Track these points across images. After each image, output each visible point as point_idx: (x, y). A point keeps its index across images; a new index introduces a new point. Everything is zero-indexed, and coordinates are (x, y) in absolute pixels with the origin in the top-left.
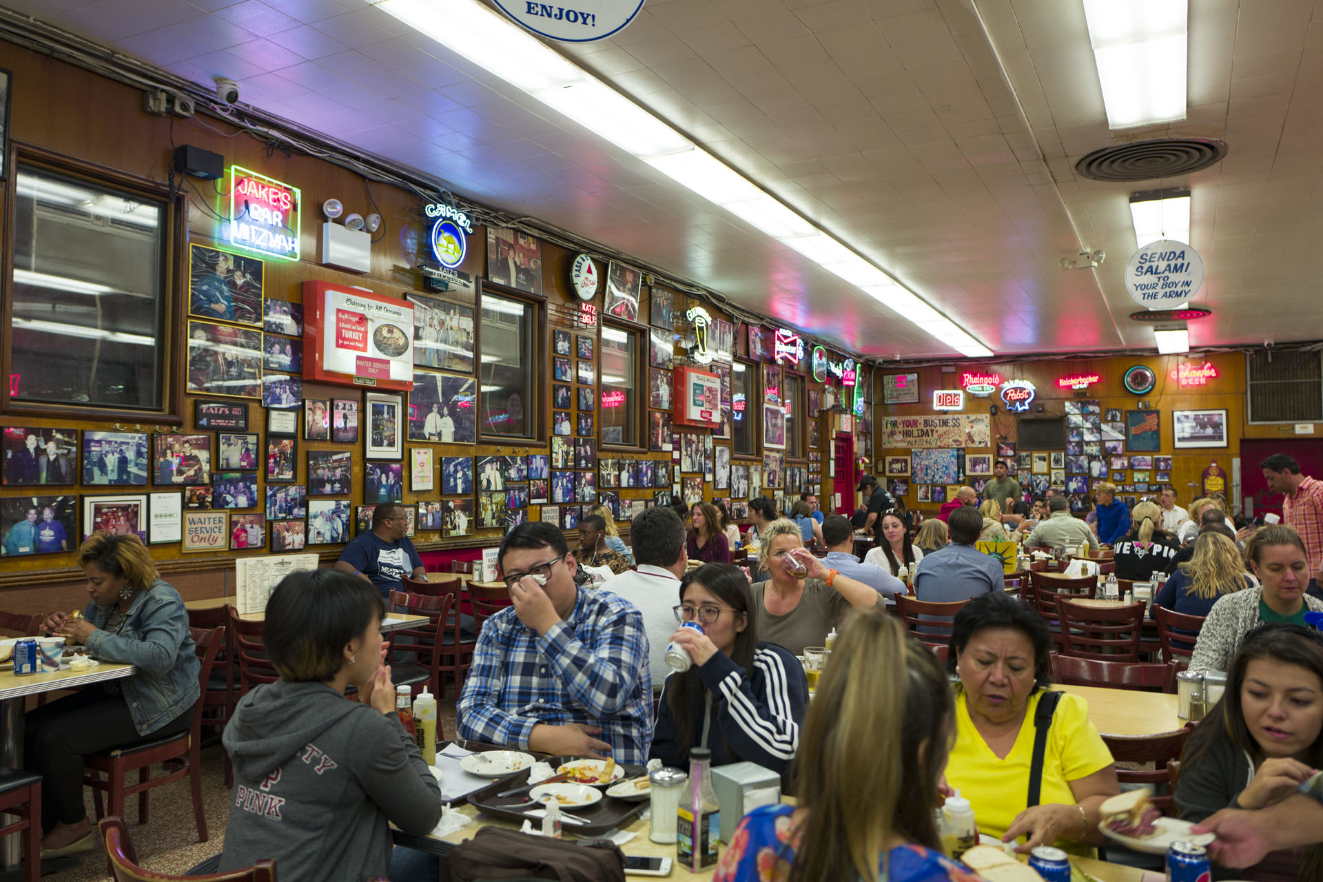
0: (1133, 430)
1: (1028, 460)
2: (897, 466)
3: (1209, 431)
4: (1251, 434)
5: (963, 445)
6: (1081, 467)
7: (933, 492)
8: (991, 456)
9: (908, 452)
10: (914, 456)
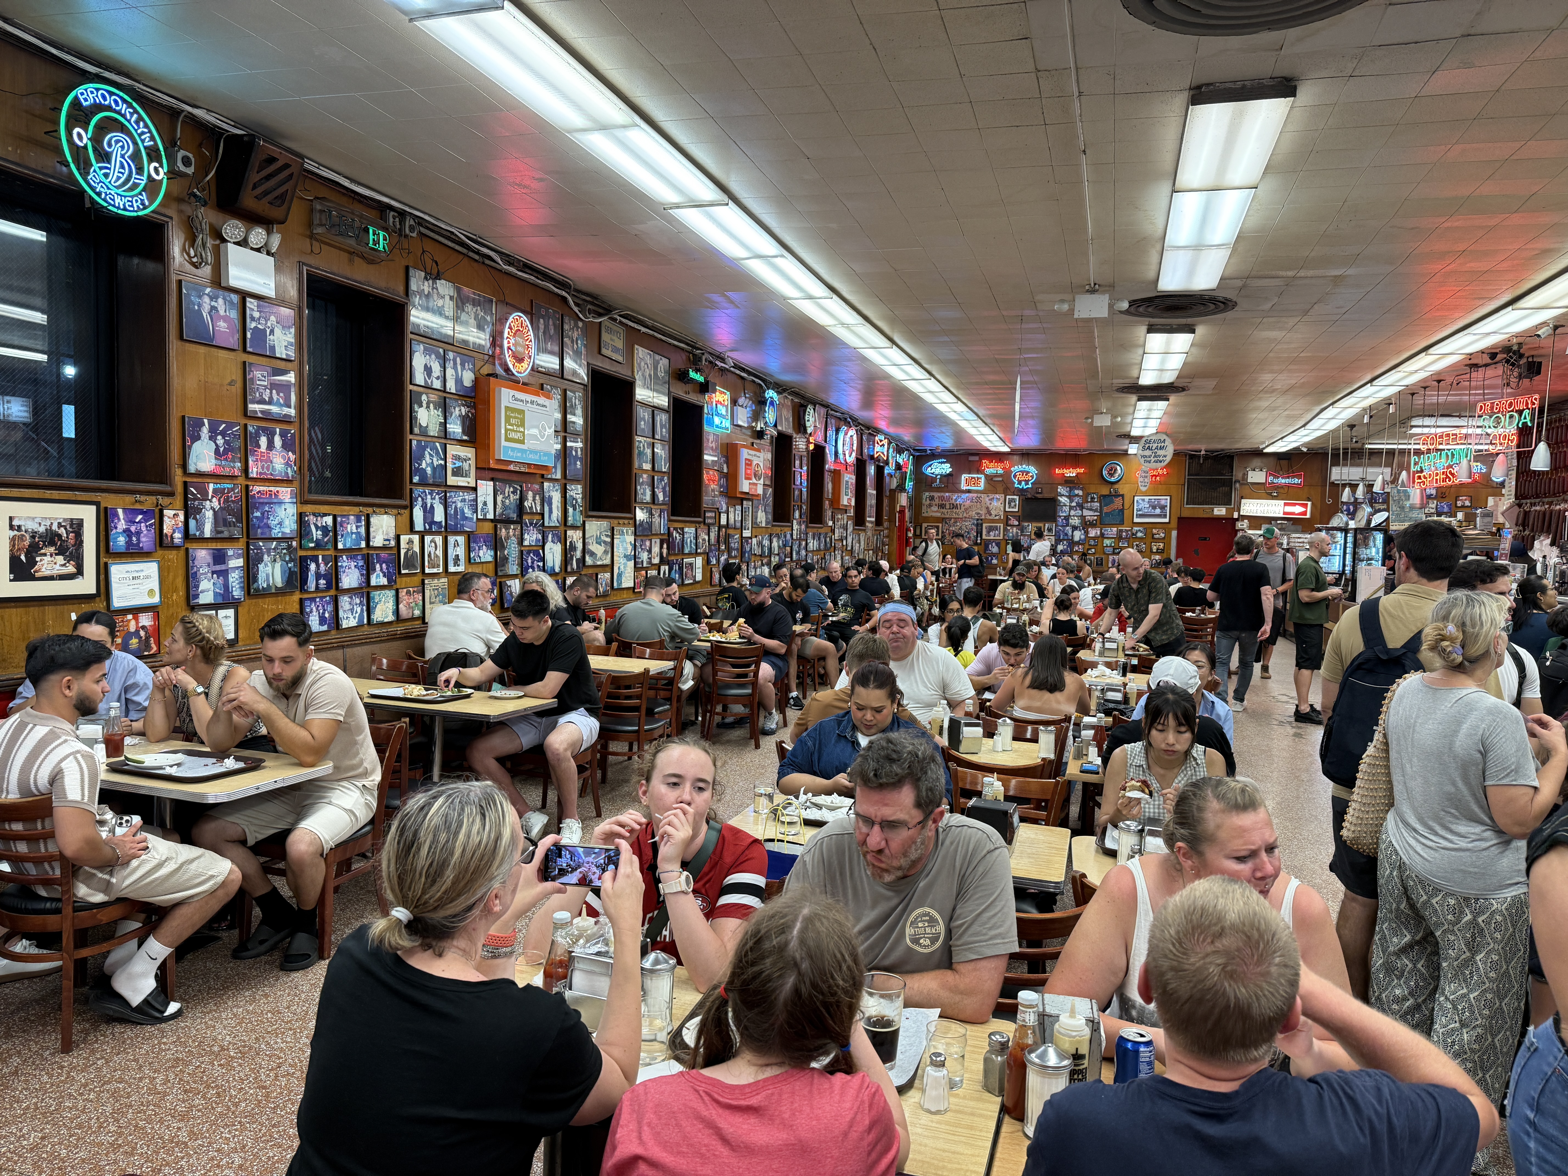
0: (1105, 509)
3: (1158, 511)
4: (1186, 514)
5: (983, 517)
6: (1066, 534)
8: (1002, 525)
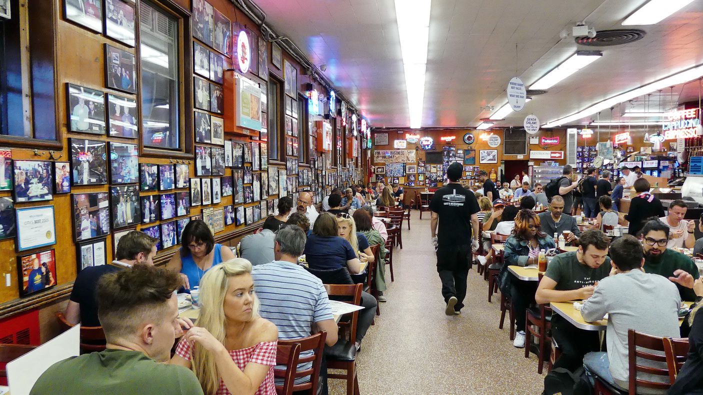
0: (466, 157)
1: (429, 167)
2: (380, 170)
3: (491, 157)
4: (505, 159)
5: (405, 162)
8: (416, 166)
9: (384, 164)
10: (386, 166)
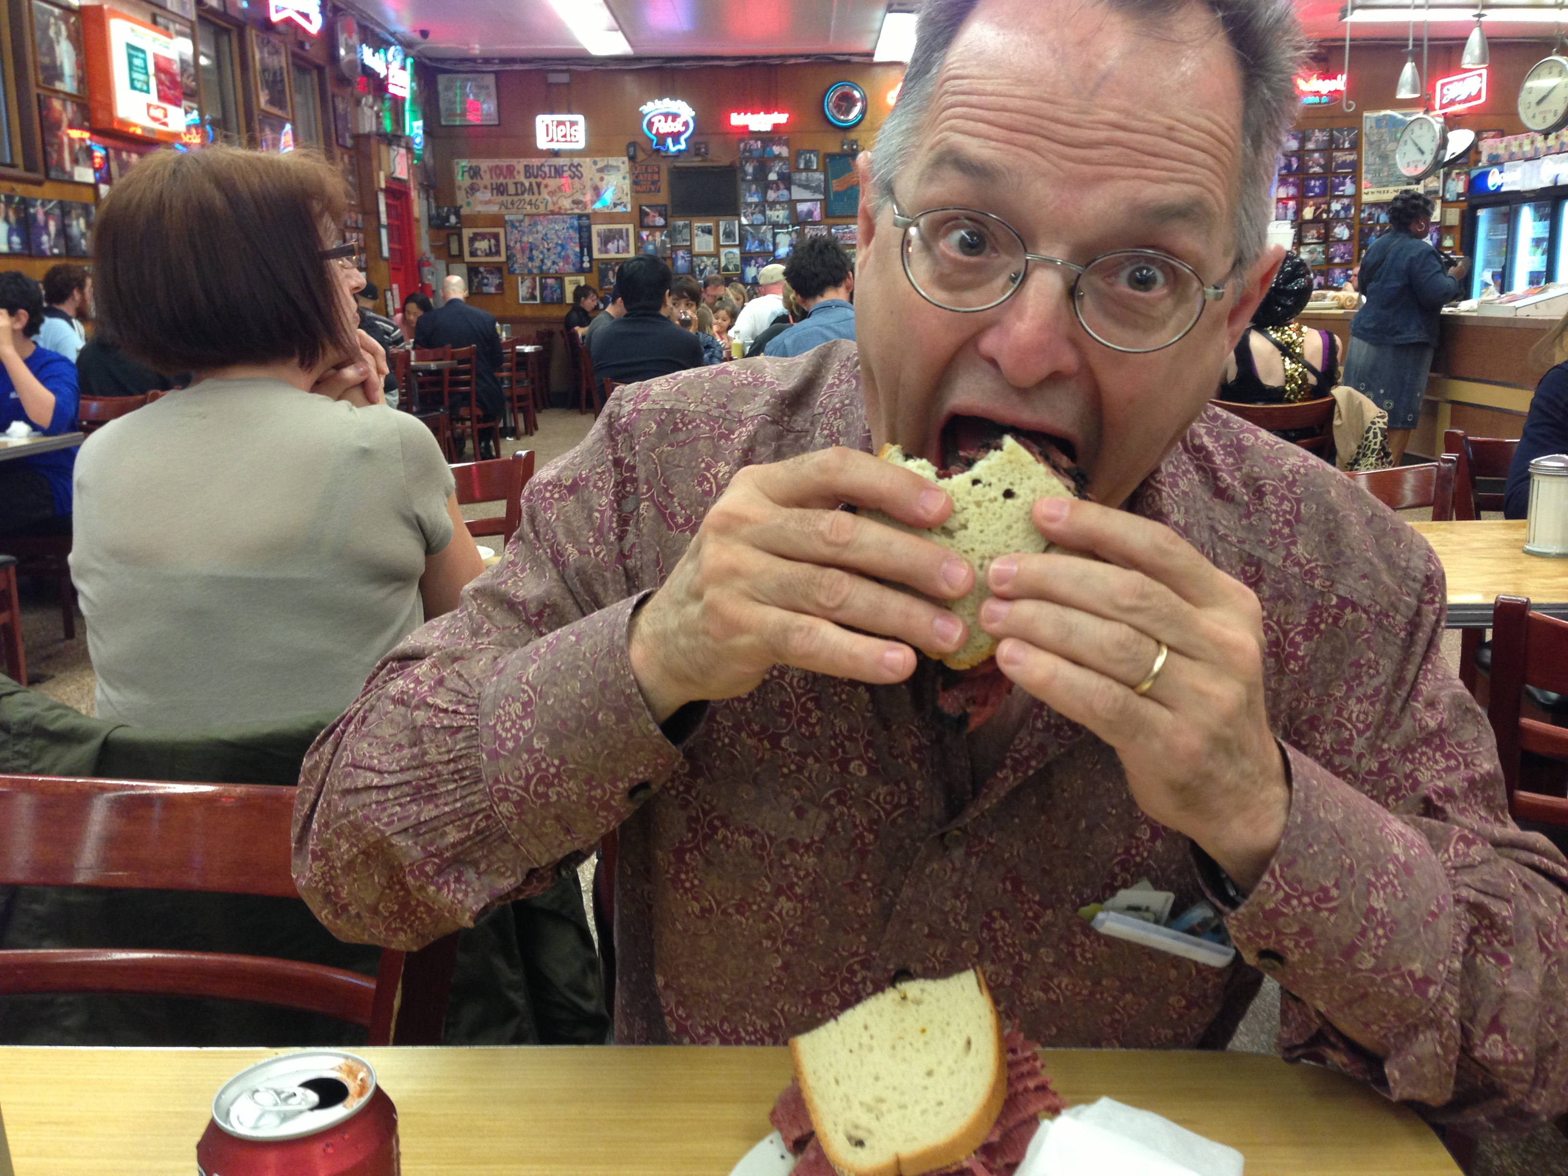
0: (831, 185)
1: (686, 231)
2: (482, 245)
5: (588, 210)
6: (763, 242)
7: (543, 287)
8: (631, 227)
9: (498, 220)
10: (509, 228)
